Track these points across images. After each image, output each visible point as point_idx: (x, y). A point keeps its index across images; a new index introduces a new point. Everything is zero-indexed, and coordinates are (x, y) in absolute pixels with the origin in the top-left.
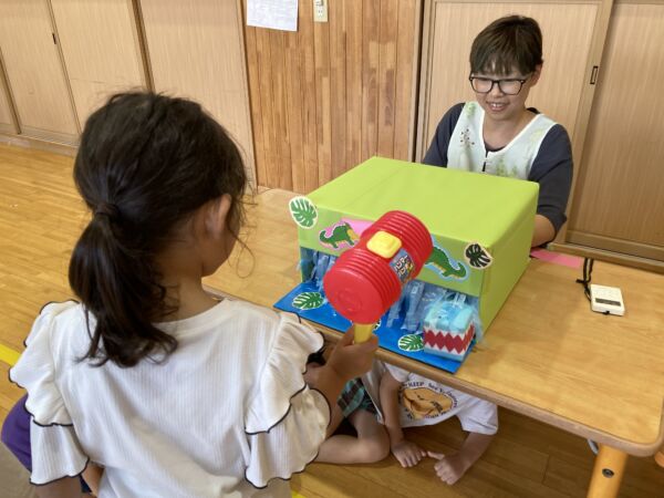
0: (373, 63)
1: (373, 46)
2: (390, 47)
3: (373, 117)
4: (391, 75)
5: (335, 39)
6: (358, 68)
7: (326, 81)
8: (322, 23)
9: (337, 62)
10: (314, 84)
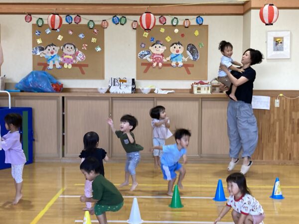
0: (293, 117)
1: (293, 113)
3: (293, 132)
5: (281, 111)
6: (288, 119)
7: (278, 123)
8: (278, 108)
9: (282, 118)
10: (273, 124)
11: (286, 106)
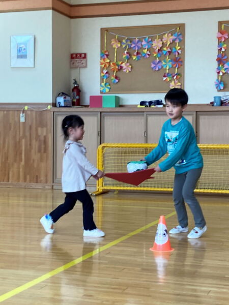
0: (39, 134)
1: (39, 129)
2: (45, 129)
4: (45, 137)
5: (27, 127)
6: (34, 136)
7: (23, 141)
8: (23, 123)
10: (19, 142)
11: (32, 121)
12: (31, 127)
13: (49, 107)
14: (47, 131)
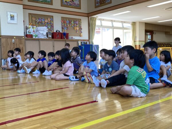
0: (20, 47)
1: (20, 45)
2: (22, 45)
4: (22, 48)
5: (15, 44)
11: (17, 42)
12: (17, 44)
13: (23, 38)
14: (23, 45)
